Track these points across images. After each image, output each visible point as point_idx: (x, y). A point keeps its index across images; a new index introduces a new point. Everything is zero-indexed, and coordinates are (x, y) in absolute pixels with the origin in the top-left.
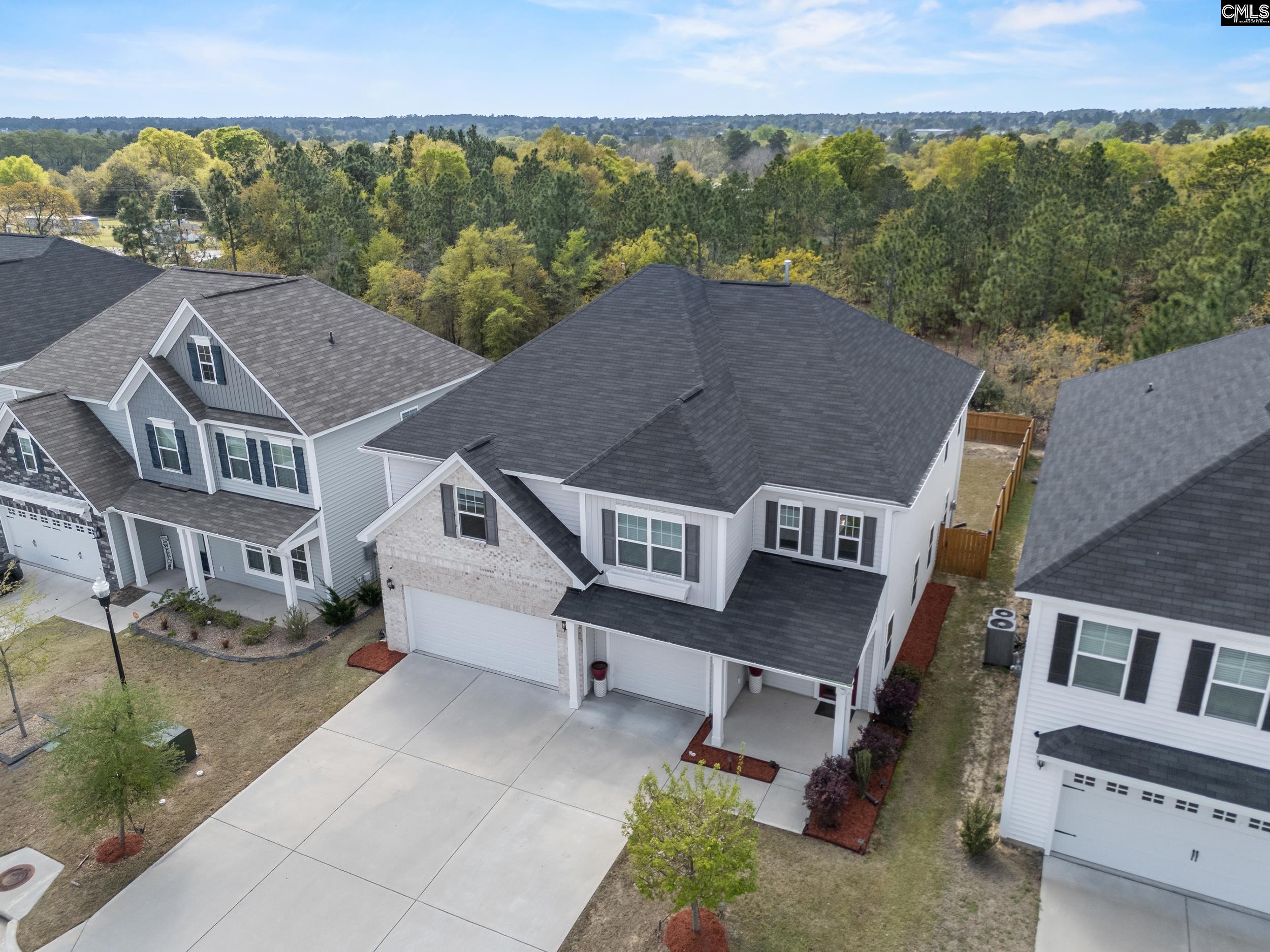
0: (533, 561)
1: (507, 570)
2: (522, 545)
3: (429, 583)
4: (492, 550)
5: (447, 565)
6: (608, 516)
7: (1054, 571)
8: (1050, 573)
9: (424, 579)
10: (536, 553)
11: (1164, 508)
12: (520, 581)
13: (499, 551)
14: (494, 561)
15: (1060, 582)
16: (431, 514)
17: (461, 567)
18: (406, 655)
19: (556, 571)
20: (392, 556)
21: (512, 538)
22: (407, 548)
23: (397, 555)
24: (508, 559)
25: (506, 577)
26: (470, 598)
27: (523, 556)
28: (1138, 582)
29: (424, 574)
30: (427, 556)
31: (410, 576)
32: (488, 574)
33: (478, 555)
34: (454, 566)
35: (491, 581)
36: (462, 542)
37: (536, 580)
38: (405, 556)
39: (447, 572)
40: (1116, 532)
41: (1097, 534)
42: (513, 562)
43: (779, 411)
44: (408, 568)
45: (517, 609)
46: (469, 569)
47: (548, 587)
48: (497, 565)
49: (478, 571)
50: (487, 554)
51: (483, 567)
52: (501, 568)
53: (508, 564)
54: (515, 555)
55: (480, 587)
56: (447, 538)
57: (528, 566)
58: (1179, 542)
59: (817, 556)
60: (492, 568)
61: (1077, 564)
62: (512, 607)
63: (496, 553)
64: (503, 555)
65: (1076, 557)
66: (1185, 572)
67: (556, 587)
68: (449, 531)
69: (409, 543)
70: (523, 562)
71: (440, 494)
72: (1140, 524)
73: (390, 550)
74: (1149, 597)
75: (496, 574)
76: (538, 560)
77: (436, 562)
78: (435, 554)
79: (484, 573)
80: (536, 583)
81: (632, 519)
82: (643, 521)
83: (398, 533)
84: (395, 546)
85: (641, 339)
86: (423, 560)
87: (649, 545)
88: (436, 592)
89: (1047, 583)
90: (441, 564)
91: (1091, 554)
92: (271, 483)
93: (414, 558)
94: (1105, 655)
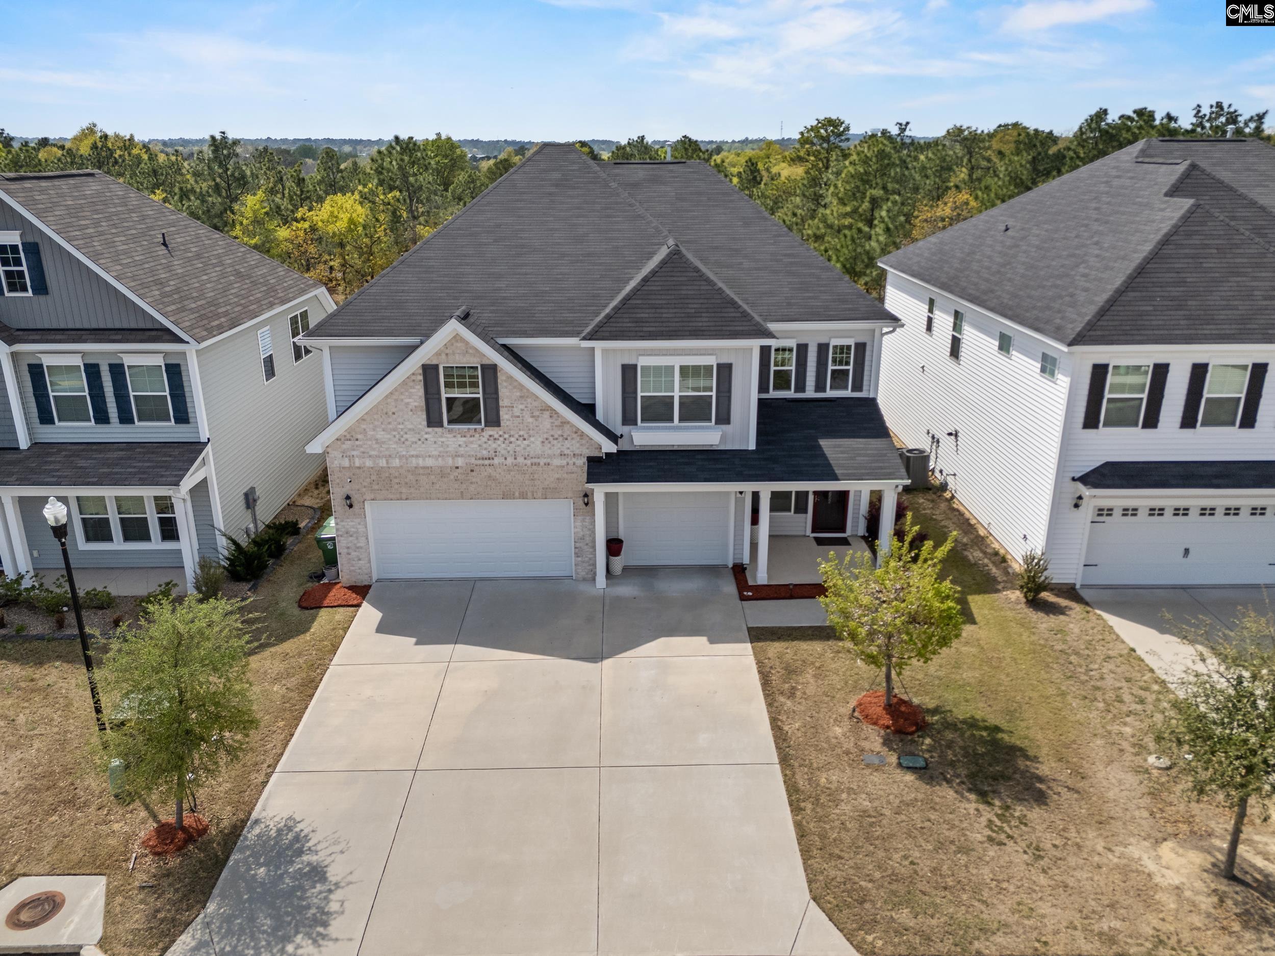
0: (545, 436)
1: (511, 452)
2: (531, 420)
3: (404, 490)
4: (491, 433)
5: (430, 462)
6: (629, 372)
7: (1091, 326)
8: (1088, 328)
9: (396, 486)
10: (549, 427)
11: (1148, 266)
12: (529, 462)
13: (501, 433)
14: (494, 446)
15: (1099, 333)
16: (408, 404)
17: (450, 462)
18: (369, 587)
19: (574, 442)
20: (350, 467)
21: (518, 414)
22: (373, 453)
23: (357, 464)
24: (512, 439)
25: (510, 460)
26: (462, 496)
27: (531, 432)
28: (1154, 323)
29: (397, 481)
30: (401, 457)
31: (376, 487)
32: (487, 462)
33: (472, 443)
34: (440, 462)
35: (490, 470)
36: (450, 431)
37: (549, 456)
38: (369, 463)
39: (428, 470)
40: (1123, 289)
41: (1111, 293)
42: (519, 442)
43: (741, 264)
44: (373, 477)
45: (523, 496)
46: (460, 462)
47: (564, 462)
48: (499, 449)
49: (473, 461)
50: (484, 439)
51: (479, 455)
52: (503, 452)
53: (512, 446)
54: (521, 433)
55: (474, 480)
56: (430, 430)
57: (538, 443)
58: (1169, 289)
59: (810, 393)
60: (492, 454)
61: (1104, 318)
62: (517, 494)
63: (496, 436)
64: (506, 436)
65: (1103, 312)
66: (1181, 310)
67: (574, 460)
68: (433, 421)
69: (375, 446)
70: (532, 439)
71: (421, 378)
72: (1137, 280)
73: (347, 460)
74: (1166, 332)
75: (496, 461)
76: (552, 433)
77: (414, 462)
78: (413, 453)
79: (481, 462)
80: (549, 460)
81: (658, 369)
82: (670, 369)
83: (359, 437)
84: (355, 453)
85: (578, 208)
86: (396, 462)
87: (677, 394)
88: (414, 499)
89: (1090, 336)
90: (421, 462)
91: (1113, 308)
92: (126, 418)
93: (383, 463)
94: (1129, 393)
